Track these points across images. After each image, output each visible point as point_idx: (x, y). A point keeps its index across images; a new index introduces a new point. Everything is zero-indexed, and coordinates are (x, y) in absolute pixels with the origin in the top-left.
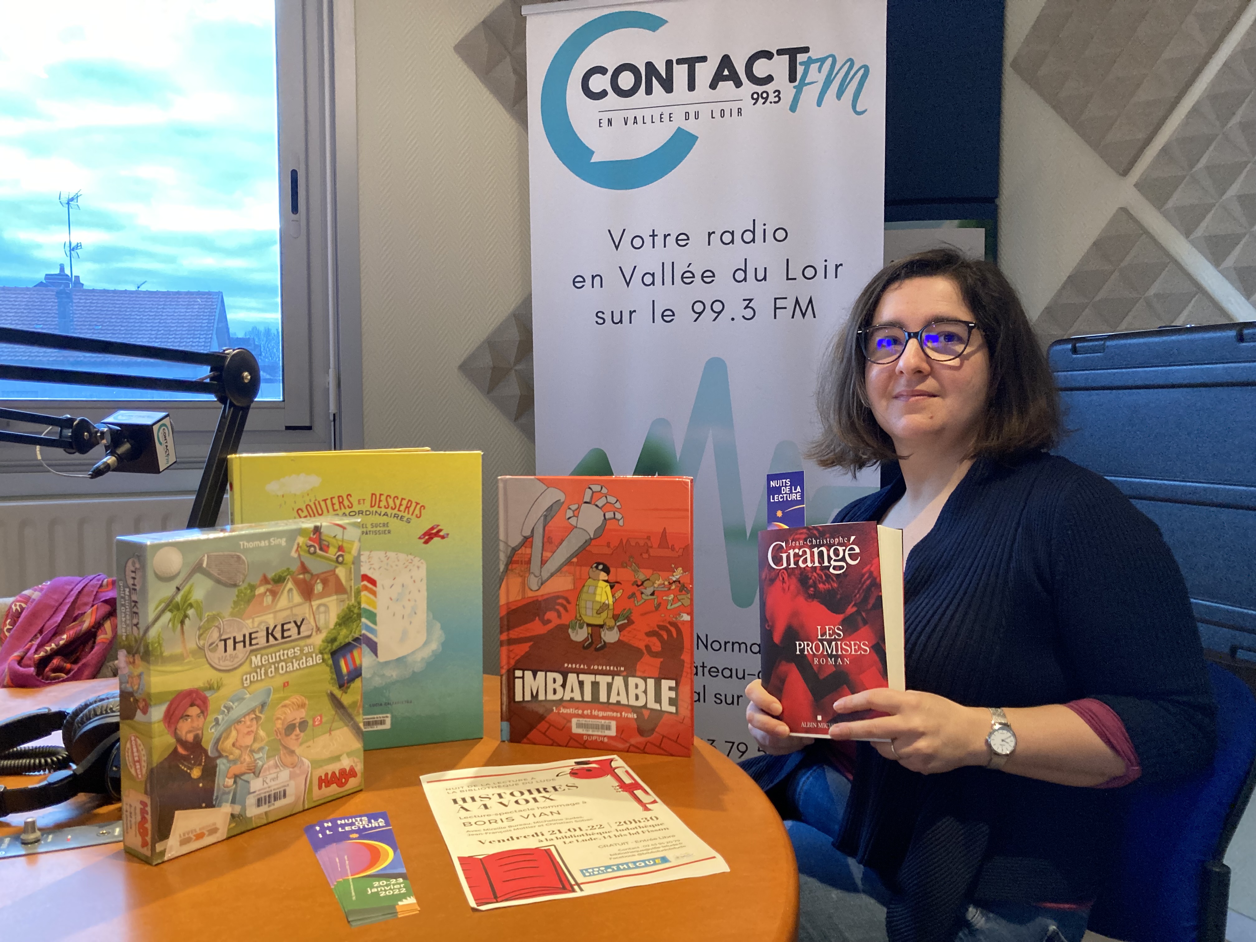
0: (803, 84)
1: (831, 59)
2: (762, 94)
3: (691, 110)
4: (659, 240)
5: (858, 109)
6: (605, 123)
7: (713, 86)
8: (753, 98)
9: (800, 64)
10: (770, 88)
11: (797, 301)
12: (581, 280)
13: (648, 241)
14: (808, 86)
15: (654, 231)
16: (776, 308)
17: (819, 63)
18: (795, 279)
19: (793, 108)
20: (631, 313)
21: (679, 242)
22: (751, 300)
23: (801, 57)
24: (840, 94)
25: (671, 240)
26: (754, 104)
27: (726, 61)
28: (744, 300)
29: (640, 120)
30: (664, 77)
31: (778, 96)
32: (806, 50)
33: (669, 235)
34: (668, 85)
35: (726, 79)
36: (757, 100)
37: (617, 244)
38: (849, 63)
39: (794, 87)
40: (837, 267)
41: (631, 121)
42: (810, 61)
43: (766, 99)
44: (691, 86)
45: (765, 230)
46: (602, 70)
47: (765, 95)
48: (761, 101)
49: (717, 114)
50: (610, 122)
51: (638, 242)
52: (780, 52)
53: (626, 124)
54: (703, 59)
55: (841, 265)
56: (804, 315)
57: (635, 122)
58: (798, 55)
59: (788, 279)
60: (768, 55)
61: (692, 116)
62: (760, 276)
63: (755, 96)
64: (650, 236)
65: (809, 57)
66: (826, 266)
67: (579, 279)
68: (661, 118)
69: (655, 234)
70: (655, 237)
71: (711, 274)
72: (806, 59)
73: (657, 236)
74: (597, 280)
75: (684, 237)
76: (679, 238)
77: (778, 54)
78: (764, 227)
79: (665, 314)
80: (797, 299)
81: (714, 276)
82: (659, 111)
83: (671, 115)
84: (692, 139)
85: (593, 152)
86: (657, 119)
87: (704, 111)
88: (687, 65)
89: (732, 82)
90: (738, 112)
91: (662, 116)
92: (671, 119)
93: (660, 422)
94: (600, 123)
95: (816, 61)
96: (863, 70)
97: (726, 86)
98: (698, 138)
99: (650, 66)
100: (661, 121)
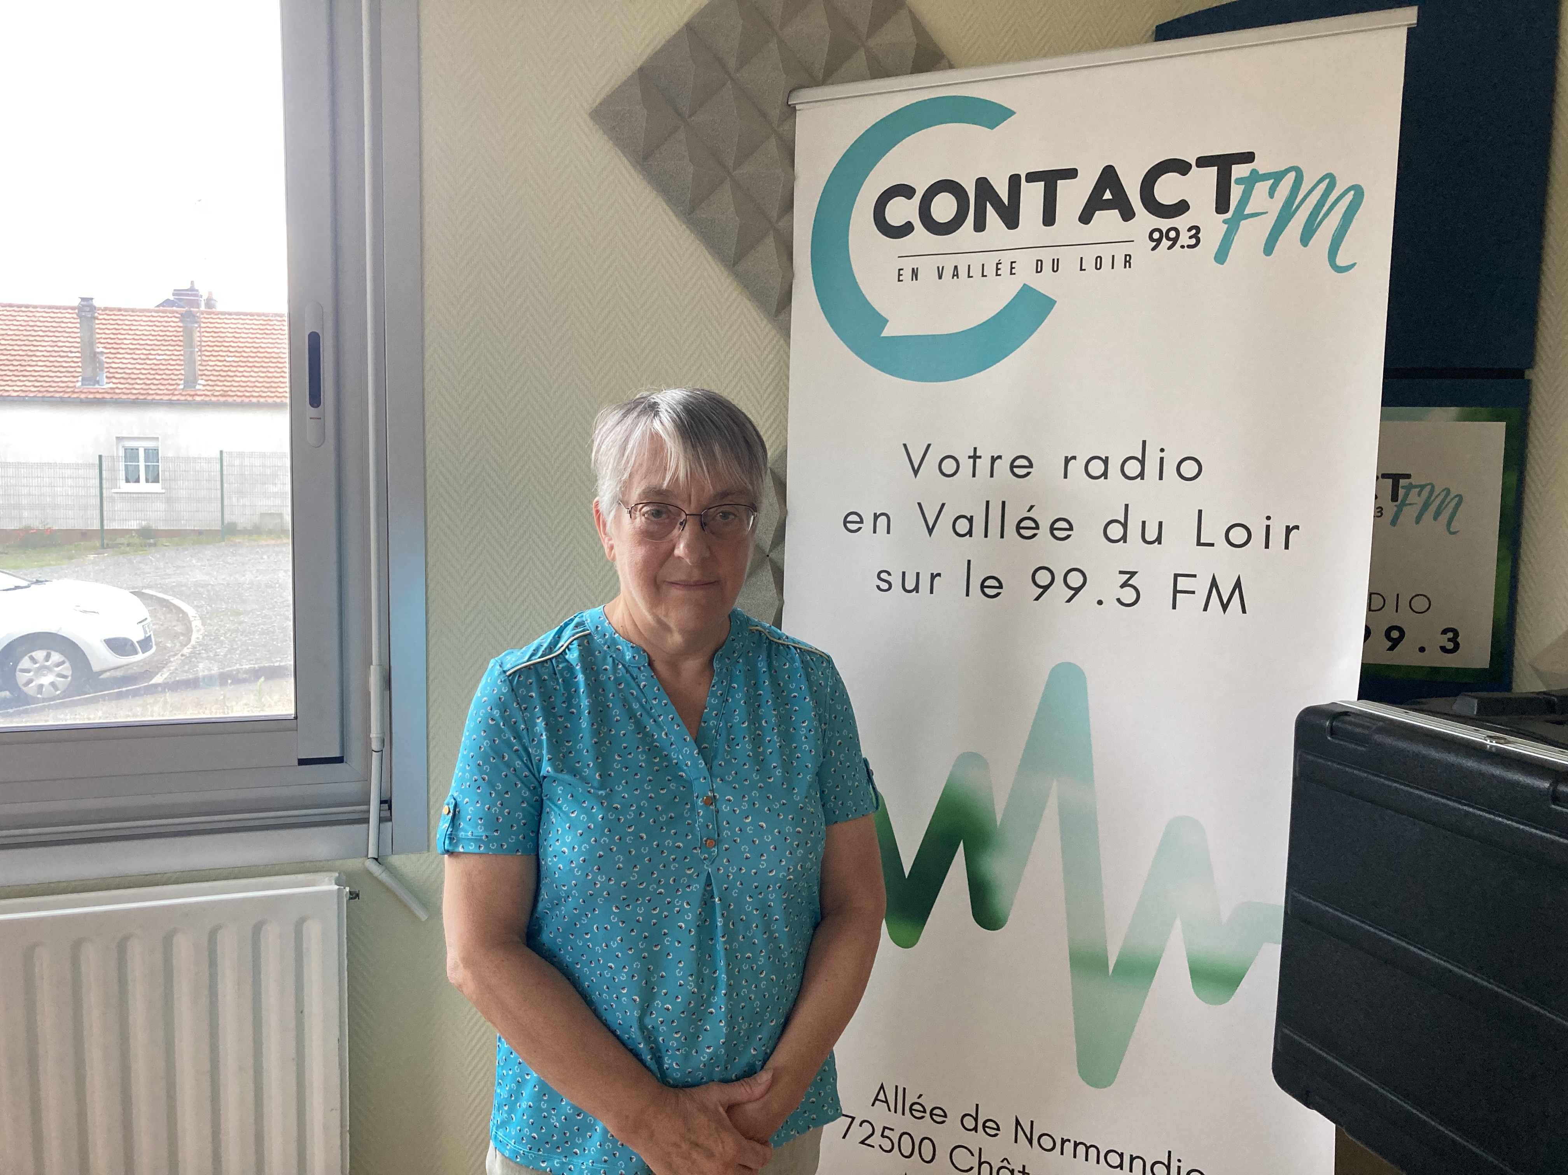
0: (1240, 215)
1: (1293, 174)
2: (1169, 230)
3: (1047, 256)
4: (983, 465)
5: (1340, 261)
6: (907, 274)
7: (1086, 217)
8: (1152, 239)
9: (1238, 181)
10: (1182, 222)
11: (1214, 583)
12: (858, 520)
13: (966, 465)
14: (1250, 220)
15: (975, 449)
16: (1176, 591)
17: (1271, 181)
18: (1212, 545)
19: (1221, 256)
20: (933, 577)
21: (1015, 470)
22: (1133, 574)
23: (1239, 171)
24: (1307, 235)
25: (1002, 466)
26: (1153, 249)
27: (1109, 177)
28: (1121, 572)
29: (963, 272)
30: (1006, 203)
31: (1196, 236)
32: (1248, 157)
33: (1000, 457)
34: (1011, 216)
35: (1107, 205)
36: (1159, 241)
37: (916, 468)
38: (1328, 180)
39: (1225, 222)
40: (1289, 530)
41: (948, 273)
42: (1255, 177)
43: (1175, 240)
44: (1049, 218)
46: (906, 191)
47: (1172, 234)
48: (1165, 243)
49: (1089, 264)
50: (915, 273)
51: (949, 466)
52: (1203, 162)
53: (940, 277)
54: (1071, 174)
55: (1296, 527)
56: (1225, 607)
57: (956, 274)
58: (1234, 167)
59: (1199, 543)
60: (1180, 167)
61: (1047, 266)
62: (1151, 535)
63: (1156, 235)
64: (970, 457)
65: (1254, 172)
66: (1268, 527)
67: (853, 518)
68: (998, 269)
69: (978, 454)
70: (978, 460)
71: (1067, 526)
72: (1247, 174)
73: (980, 457)
74: (882, 521)
75: (1024, 462)
76: (1015, 464)
77: (1198, 166)
78: (1162, 455)
79: (987, 583)
80: (1214, 577)
81: (1071, 529)
82: (994, 257)
83: (1014, 265)
84: (1047, 304)
85: (887, 321)
86: (990, 270)
87: (1069, 259)
88: (1043, 183)
89: (1117, 211)
90: (1126, 261)
91: (999, 266)
92: (1014, 271)
93: (971, 758)
94: (900, 275)
95: (1266, 177)
96: (1352, 193)
97: (1107, 219)
98: (1055, 302)
99: (984, 186)
100: (997, 275)
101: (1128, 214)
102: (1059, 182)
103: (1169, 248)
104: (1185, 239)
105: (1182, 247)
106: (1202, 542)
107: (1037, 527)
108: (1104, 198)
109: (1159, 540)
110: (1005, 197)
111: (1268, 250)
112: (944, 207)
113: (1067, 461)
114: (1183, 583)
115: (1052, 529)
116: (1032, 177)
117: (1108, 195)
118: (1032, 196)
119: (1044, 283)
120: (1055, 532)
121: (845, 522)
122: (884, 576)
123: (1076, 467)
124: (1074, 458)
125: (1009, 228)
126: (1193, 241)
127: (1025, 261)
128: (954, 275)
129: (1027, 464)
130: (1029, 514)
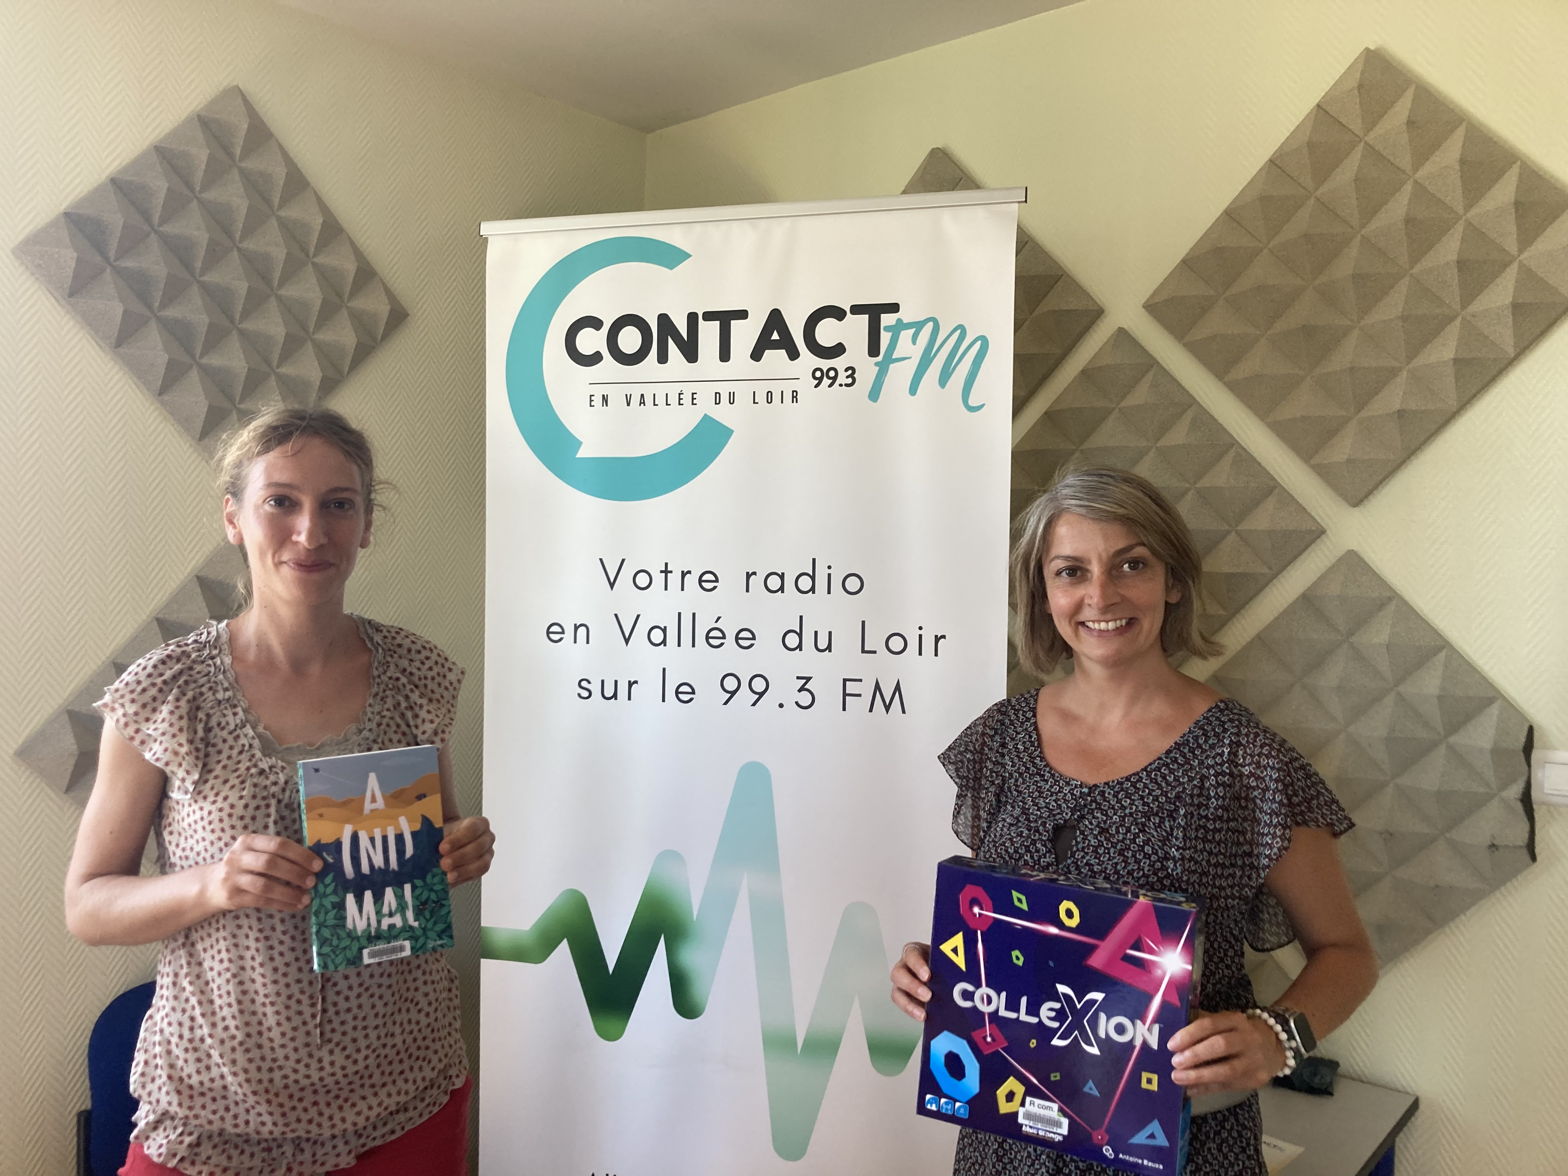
0: (889, 359)
1: (930, 325)
2: (829, 370)
3: (725, 389)
4: (674, 579)
5: (972, 402)
6: (597, 401)
7: (756, 355)
8: (814, 377)
9: (886, 328)
10: (840, 363)
11: (877, 687)
12: (560, 630)
13: (659, 579)
14: (896, 364)
15: (666, 564)
16: (845, 695)
17: (914, 330)
18: (875, 652)
19: (874, 394)
20: (631, 684)
21: (703, 584)
22: (808, 679)
23: (887, 319)
24: (944, 380)
25: (692, 581)
26: (816, 386)
27: (776, 320)
28: (798, 678)
29: (649, 400)
30: (686, 338)
31: (851, 376)
32: (894, 308)
33: (689, 572)
34: (690, 352)
35: (775, 345)
36: (820, 380)
37: (612, 581)
38: (959, 331)
39: (876, 364)
40: (937, 639)
41: (635, 400)
42: (900, 326)
43: (834, 379)
44: (725, 355)
45: (829, 575)
46: (594, 323)
47: (832, 374)
48: (826, 382)
49: (761, 398)
50: (605, 399)
51: (643, 580)
52: (857, 309)
53: (628, 404)
54: (742, 315)
55: (943, 637)
56: (887, 708)
57: (642, 402)
58: (882, 315)
59: (863, 651)
60: (837, 313)
61: (725, 398)
62: (823, 645)
63: (818, 374)
64: (662, 572)
65: (899, 321)
66: (920, 636)
67: (555, 629)
68: (680, 399)
69: (669, 569)
70: (669, 575)
71: (751, 636)
73: (671, 572)
74: (582, 631)
75: (710, 577)
76: (704, 578)
78: (829, 571)
79: (681, 689)
80: (877, 683)
81: (754, 638)
82: (677, 388)
83: (695, 396)
84: (725, 433)
85: (581, 443)
86: (673, 400)
87: (743, 392)
88: (718, 322)
89: (784, 351)
90: (793, 397)
91: (682, 396)
92: (695, 402)
93: (670, 857)
94: (591, 401)
95: (909, 326)
96: (979, 342)
97: (776, 357)
98: (733, 431)
99: (664, 320)
100: (680, 404)
104: (842, 378)
105: (841, 385)
106: (865, 649)
107: (724, 637)
109: (829, 648)
110: (684, 334)
111: (913, 390)
112: (630, 340)
113: (748, 576)
114: (851, 688)
115: (737, 638)
118: (709, 332)
119: (723, 414)
120: (740, 641)
121: (548, 633)
122: (584, 684)
123: (756, 582)
124: (754, 573)
128: (641, 403)
129: (713, 578)
130: (717, 625)
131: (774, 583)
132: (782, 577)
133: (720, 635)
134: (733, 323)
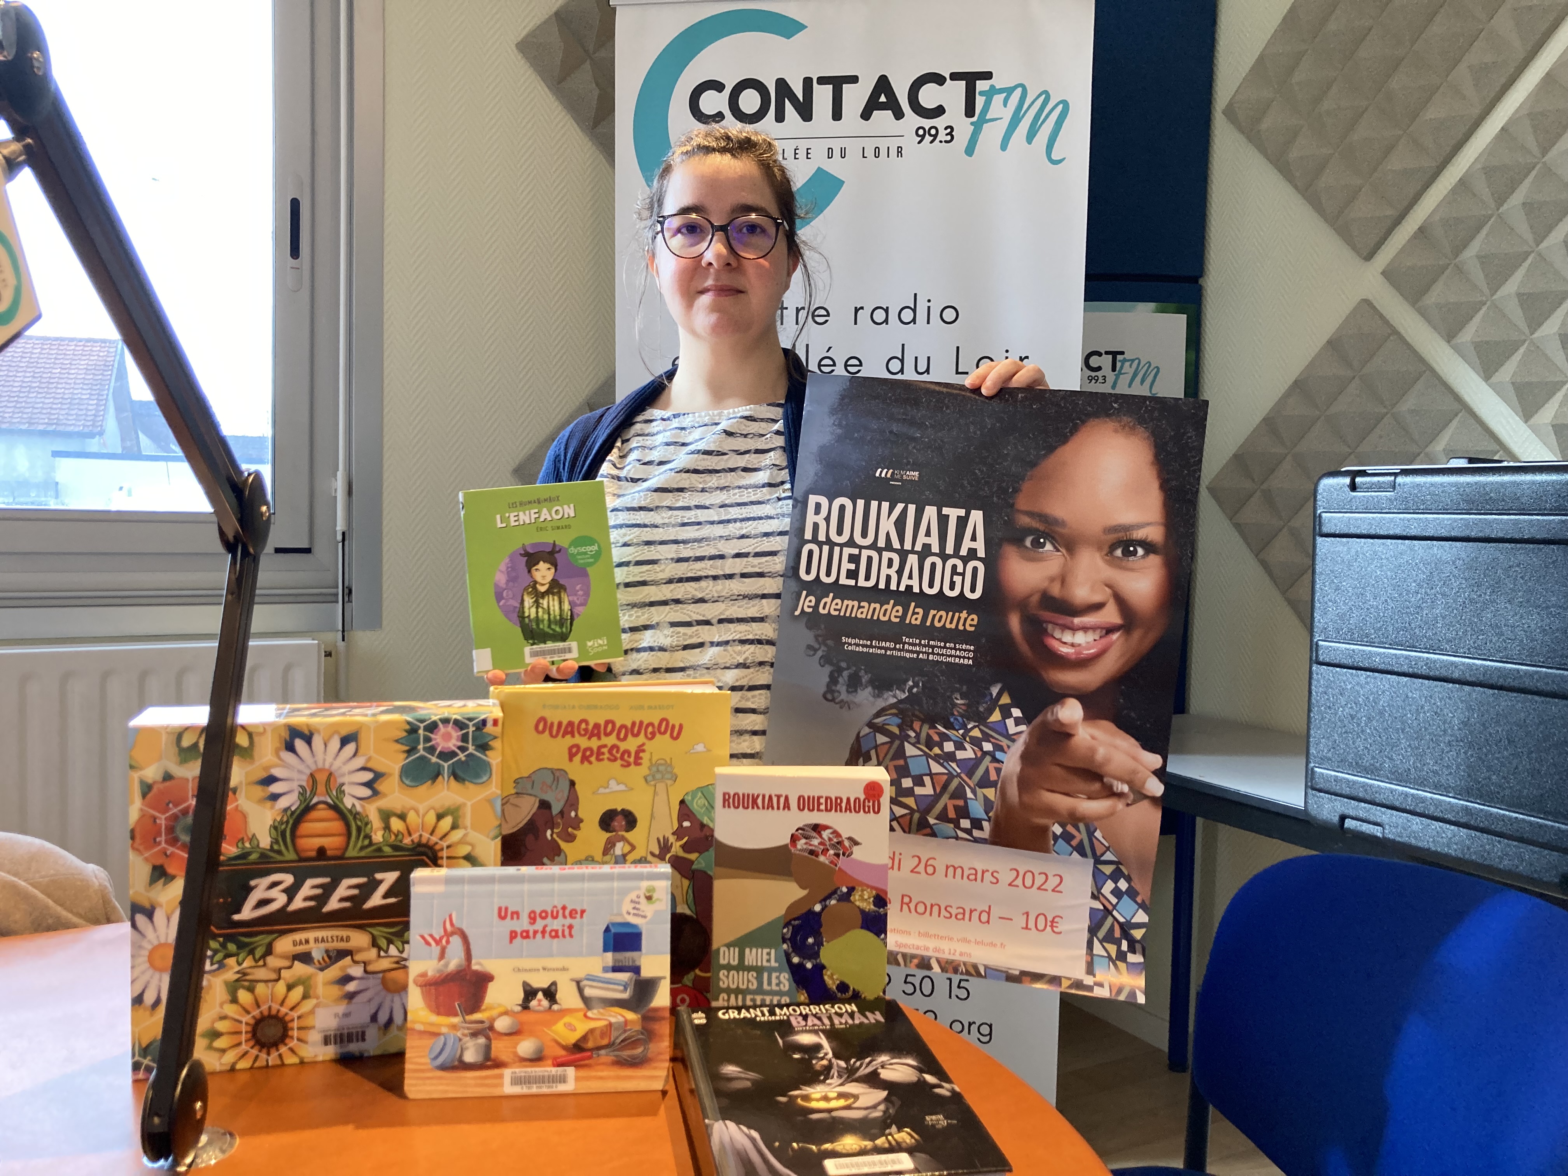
0: (983, 120)
1: (1020, 90)
2: (931, 128)
3: (836, 145)
4: (789, 315)
5: (1054, 156)
7: (866, 115)
8: (917, 135)
9: (982, 93)
10: (940, 122)
14: (989, 124)
17: (1005, 94)
19: (970, 150)
23: (982, 85)
24: (1031, 136)
26: (919, 142)
27: (883, 84)
30: (801, 100)
31: (950, 134)
32: (988, 76)
34: (806, 111)
35: (883, 107)
36: (923, 137)
38: (1044, 96)
39: (972, 124)
43: (935, 136)
44: (837, 115)
45: (929, 307)
46: (718, 86)
47: (933, 132)
48: (928, 138)
49: (870, 153)
52: (955, 76)
54: (854, 79)
58: (978, 82)
59: (957, 373)
60: (937, 79)
61: (837, 153)
62: (922, 367)
63: (921, 132)
65: (992, 87)
68: (796, 154)
71: (857, 362)
72: (987, 88)
75: (823, 312)
77: (951, 79)
78: (929, 304)
81: (861, 365)
82: (793, 144)
83: (809, 151)
84: (836, 184)
86: (790, 155)
87: (853, 148)
88: (831, 86)
89: (890, 111)
90: (898, 152)
91: (797, 151)
92: (809, 157)
95: (1001, 91)
96: (1061, 106)
97: (883, 117)
98: (843, 182)
99: (782, 85)
100: (795, 158)
101: (899, 115)
102: (844, 85)
103: (932, 142)
104: (942, 136)
105: (941, 142)
106: (960, 371)
107: (834, 365)
108: (881, 100)
109: (927, 371)
110: (800, 96)
111: (1004, 146)
112: (750, 101)
113: (857, 310)
115: (846, 366)
116: (822, 81)
117: (883, 99)
118: (823, 95)
119: (834, 167)
120: (848, 367)
123: (863, 315)
124: (862, 308)
125: (804, 120)
126: (949, 138)
127: (819, 150)
129: (825, 313)
130: (828, 355)
131: (880, 316)
132: (886, 310)
133: (830, 362)
134: (845, 87)
